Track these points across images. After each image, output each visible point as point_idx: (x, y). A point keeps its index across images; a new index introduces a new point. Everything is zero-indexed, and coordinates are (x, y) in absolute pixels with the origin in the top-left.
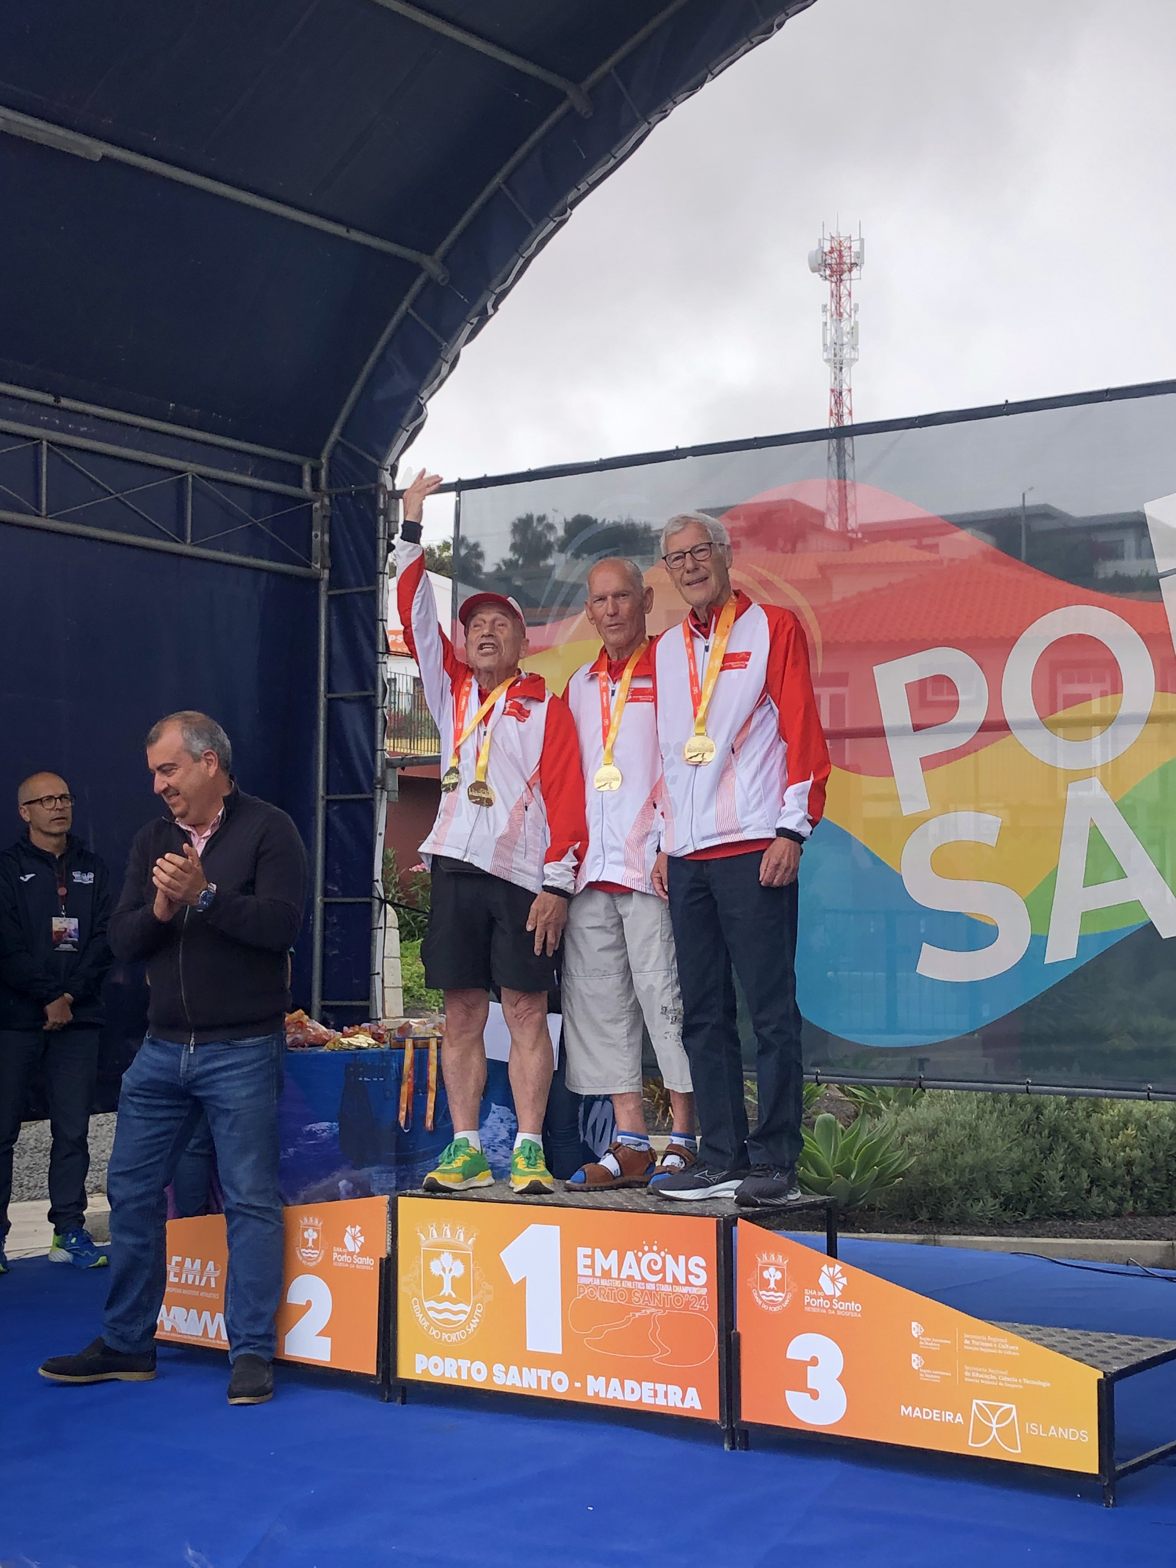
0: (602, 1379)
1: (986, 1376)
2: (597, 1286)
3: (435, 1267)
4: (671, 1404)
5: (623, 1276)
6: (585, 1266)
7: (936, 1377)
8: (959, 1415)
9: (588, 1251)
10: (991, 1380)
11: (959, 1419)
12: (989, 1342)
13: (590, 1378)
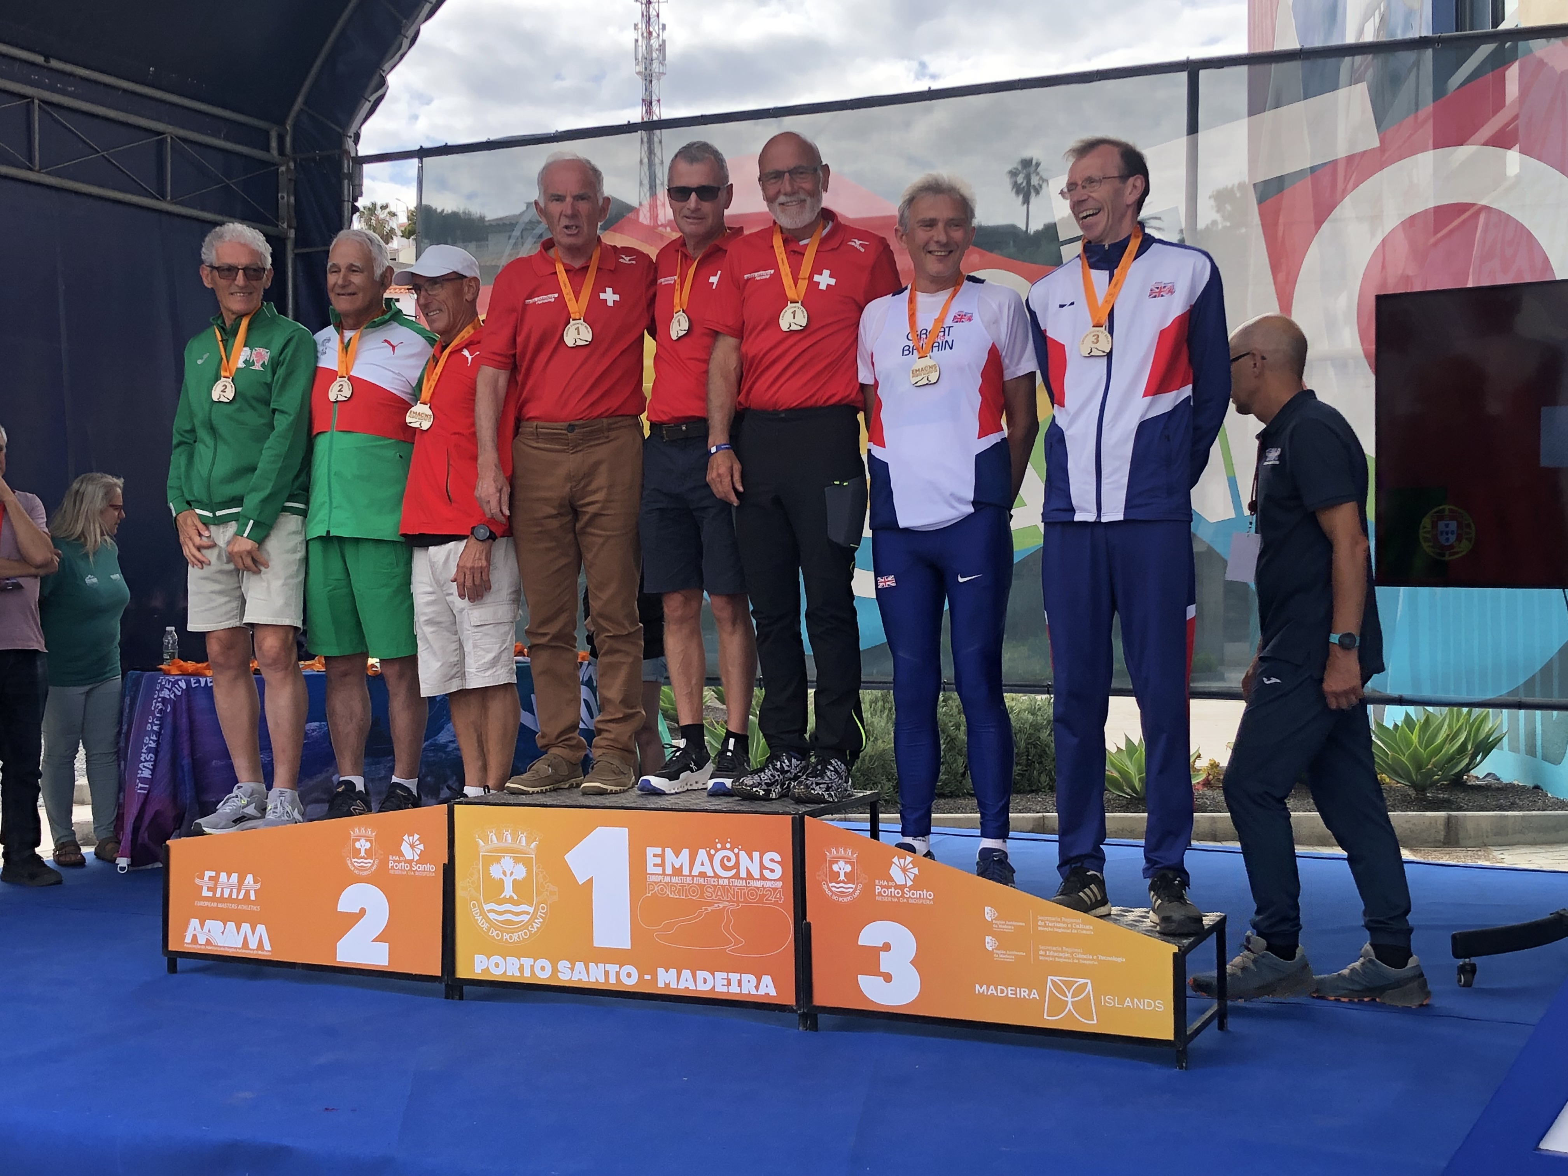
0: (673, 972)
1: (1061, 955)
2: (667, 883)
3: (495, 872)
4: (745, 991)
5: (695, 872)
6: (655, 865)
7: (1011, 957)
8: (1034, 991)
9: (659, 851)
10: (1065, 958)
11: (1035, 994)
12: (1064, 923)
13: (661, 971)
